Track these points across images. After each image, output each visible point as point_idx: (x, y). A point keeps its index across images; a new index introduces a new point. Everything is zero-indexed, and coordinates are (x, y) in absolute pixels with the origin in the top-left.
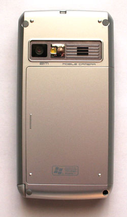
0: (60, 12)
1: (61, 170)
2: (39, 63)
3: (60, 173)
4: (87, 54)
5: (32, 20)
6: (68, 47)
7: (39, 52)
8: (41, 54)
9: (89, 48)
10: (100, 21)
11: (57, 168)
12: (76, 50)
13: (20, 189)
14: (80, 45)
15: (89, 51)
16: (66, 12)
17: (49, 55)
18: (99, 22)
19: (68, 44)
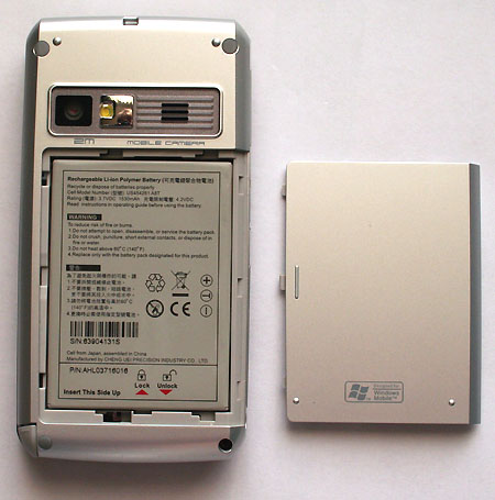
0: (124, 21)
1: (365, 390)
2: (73, 140)
3: (362, 398)
4: (185, 120)
5: (58, 40)
6: (141, 104)
7: (73, 113)
8: (78, 118)
9: (190, 105)
10: (217, 41)
11: (356, 387)
12: (160, 111)
13: (23, 437)
14: (169, 97)
15: (190, 111)
16: (137, 20)
17: (96, 122)
18: (215, 44)
19: (141, 97)
